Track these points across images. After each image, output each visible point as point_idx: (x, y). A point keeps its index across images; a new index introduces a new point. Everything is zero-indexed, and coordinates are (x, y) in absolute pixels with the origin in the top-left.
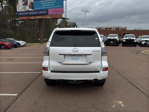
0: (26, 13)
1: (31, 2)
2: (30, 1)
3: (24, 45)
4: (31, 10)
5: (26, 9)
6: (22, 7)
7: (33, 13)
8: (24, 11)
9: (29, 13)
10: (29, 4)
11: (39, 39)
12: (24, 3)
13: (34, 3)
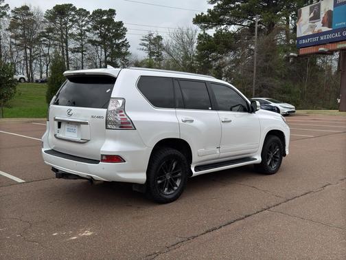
0: (316, 39)
1: (327, 10)
2: (325, 10)
3: (289, 112)
4: (326, 29)
5: (316, 30)
6: (309, 24)
7: (329, 37)
8: (311, 33)
9: (322, 38)
10: (322, 15)
11: (339, 101)
12: (312, 15)
13: (334, 13)
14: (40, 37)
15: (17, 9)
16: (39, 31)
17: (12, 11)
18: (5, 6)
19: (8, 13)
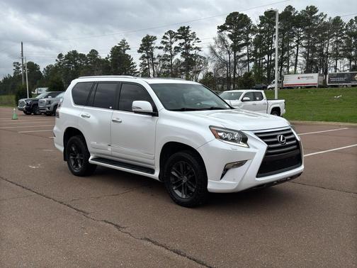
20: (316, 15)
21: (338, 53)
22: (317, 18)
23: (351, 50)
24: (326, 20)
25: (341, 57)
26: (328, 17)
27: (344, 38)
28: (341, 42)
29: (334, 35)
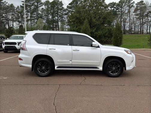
14: (148, 13)
15: (138, 3)
16: (148, 11)
17: (136, 4)
18: (133, 2)
19: (134, 5)
20: (3, 1)
21: (13, 19)
22: (3, 3)
23: (19, 19)
24: (7, 4)
25: (15, 21)
26: (8, 3)
27: (15, 13)
28: (14, 15)
29: (11, 11)
